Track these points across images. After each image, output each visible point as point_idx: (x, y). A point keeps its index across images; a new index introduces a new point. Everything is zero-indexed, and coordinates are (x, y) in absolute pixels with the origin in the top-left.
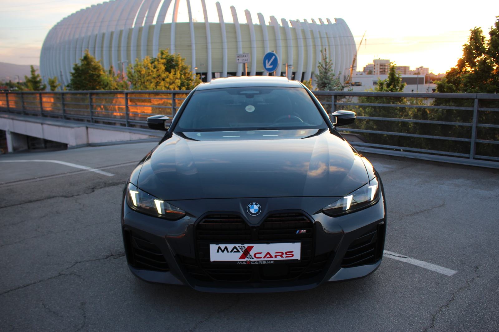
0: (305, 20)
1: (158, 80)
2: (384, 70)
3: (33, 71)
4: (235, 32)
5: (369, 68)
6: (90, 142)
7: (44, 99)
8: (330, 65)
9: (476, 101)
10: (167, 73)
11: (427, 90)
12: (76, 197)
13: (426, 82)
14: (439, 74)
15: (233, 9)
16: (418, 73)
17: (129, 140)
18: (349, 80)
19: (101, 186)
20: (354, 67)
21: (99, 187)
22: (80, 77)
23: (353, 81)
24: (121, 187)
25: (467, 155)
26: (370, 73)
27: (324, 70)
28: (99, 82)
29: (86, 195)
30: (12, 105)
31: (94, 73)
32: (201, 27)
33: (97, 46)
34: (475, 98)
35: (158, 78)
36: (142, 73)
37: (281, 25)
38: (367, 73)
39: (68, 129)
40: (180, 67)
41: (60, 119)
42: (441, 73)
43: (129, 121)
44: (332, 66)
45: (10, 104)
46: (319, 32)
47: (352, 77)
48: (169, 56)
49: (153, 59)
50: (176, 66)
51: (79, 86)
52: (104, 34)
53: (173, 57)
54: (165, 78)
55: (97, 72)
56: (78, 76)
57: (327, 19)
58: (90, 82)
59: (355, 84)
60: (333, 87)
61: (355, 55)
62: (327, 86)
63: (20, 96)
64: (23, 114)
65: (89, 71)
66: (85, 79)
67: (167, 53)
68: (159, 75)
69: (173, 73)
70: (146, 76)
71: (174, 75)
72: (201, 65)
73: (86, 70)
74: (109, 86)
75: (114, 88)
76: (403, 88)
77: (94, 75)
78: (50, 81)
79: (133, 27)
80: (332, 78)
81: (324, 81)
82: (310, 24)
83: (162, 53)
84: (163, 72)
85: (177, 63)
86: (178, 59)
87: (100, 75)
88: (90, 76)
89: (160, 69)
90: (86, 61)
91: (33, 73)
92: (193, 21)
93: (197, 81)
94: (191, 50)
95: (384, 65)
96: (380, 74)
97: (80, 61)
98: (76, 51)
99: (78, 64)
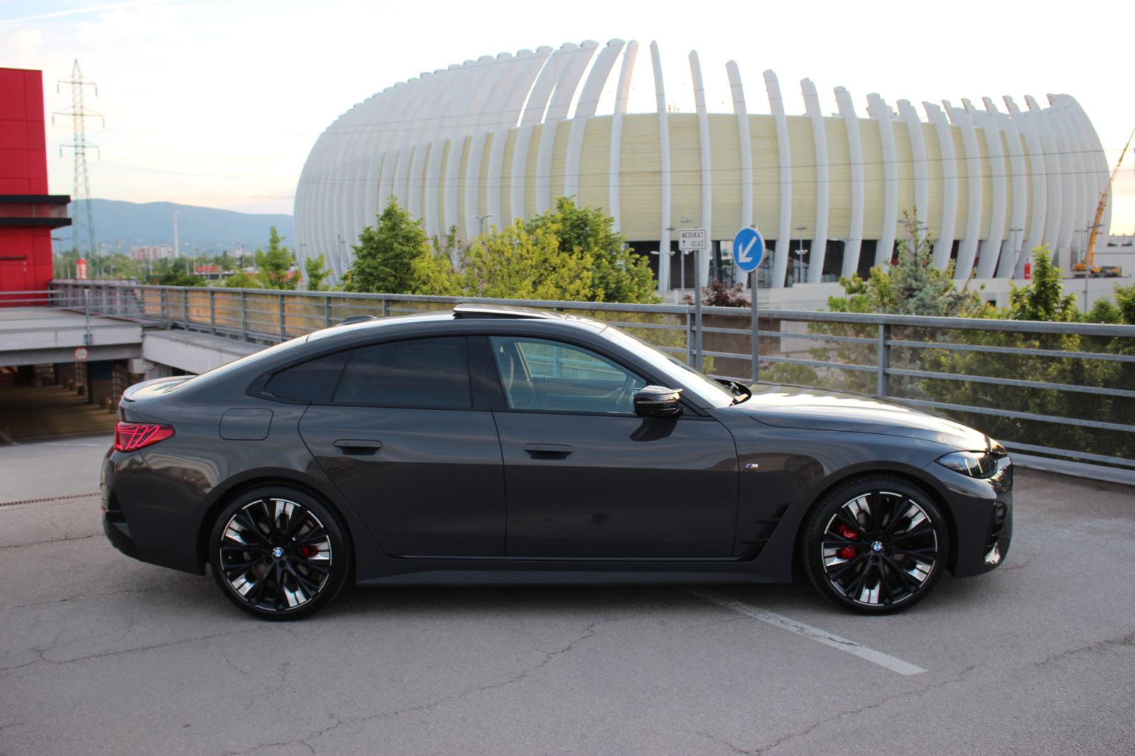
0: (966, 102)
3: (274, 240)
4: (776, 138)
7: (290, 309)
10: (565, 255)
18: (1083, 262)
22: (374, 257)
23: (1097, 264)
30: (221, 320)
31: (406, 249)
32: (689, 125)
33: (428, 176)
35: (543, 267)
40: (602, 239)
45: (218, 315)
46: (1003, 133)
47: (1093, 254)
48: (576, 211)
49: (538, 218)
50: (590, 236)
51: (371, 278)
52: (447, 143)
53: (586, 215)
54: (559, 267)
55: (413, 246)
56: (369, 254)
57: (1026, 97)
58: (396, 270)
59: (1102, 271)
60: (930, 298)
61: (1103, 192)
62: (915, 296)
63: (240, 298)
64: (243, 339)
65: (395, 245)
66: (385, 263)
67: (573, 204)
68: (545, 261)
69: (578, 255)
70: (514, 261)
71: (578, 261)
72: (682, 222)
73: (388, 242)
74: (430, 284)
75: (441, 287)
76: (1069, 307)
77: (406, 254)
78: (309, 262)
79: (519, 125)
80: (929, 278)
81: (911, 285)
82: (981, 112)
83: (561, 206)
84: (555, 252)
85: (594, 228)
86: (597, 219)
87: (420, 253)
88: (397, 256)
89: (549, 246)
90: (390, 219)
91: (275, 245)
92: (667, 111)
93: (640, 272)
94: (661, 185)
97: (376, 219)
98: (379, 185)
99: (372, 227)
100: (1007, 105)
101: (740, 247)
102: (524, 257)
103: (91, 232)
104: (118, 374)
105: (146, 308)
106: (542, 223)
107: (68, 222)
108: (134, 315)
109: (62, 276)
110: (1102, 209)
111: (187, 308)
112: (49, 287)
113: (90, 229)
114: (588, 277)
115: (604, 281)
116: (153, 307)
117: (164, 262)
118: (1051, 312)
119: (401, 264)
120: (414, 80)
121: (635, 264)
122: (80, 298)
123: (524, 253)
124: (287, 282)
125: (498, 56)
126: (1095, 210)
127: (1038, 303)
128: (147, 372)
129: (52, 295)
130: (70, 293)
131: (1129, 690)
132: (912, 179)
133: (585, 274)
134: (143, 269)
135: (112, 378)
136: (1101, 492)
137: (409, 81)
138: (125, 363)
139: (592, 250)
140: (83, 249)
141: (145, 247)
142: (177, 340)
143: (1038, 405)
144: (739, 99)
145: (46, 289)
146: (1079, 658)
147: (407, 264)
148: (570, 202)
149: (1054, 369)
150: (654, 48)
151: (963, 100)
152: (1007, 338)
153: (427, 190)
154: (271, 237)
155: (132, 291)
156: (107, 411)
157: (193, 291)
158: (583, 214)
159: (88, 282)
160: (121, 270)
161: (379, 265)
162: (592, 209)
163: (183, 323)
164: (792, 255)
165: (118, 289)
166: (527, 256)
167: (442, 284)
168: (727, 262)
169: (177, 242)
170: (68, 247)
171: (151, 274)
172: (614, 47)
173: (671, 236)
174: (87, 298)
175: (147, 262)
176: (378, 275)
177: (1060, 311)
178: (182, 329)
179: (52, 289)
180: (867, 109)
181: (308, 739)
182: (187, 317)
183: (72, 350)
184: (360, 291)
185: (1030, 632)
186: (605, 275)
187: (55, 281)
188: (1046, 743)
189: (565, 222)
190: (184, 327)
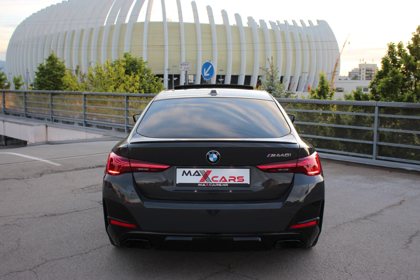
1: (118, 82)
2: (370, 75)
4: (211, 33)
5: (355, 73)
6: (49, 140)
8: (276, 73)
9: (377, 108)
10: (128, 76)
12: (26, 179)
15: (209, 9)
17: (85, 139)
19: (48, 173)
20: (335, 72)
21: (46, 173)
22: (44, 76)
23: (335, 87)
24: (65, 174)
25: (370, 156)
26: (355, 78)
27: (271, 78)
28: (62, 83)
29: (34, 178)
31: (59, 73)
32: (176, 27)
33: (66, 44)
34: (376, 105)
35: (118, 81)
36: (103, 75)
37: (260, 26)
38: (352, 78)
39: (28, 127)
40: (143, 70)
41: (21, 117)
43: (86, 120)
44: (278, 73)
46: (300, 34)
47: (333, 83)
48: (132, 58)
49: (116, 61)
50: (138, 69)
51: (43, 86)
52: (74, 32)
53: (136, 60)
54: (125, 81)
55: (62, 72)
56: (42, 75)
57: (308, 20)
58: (54, 82)
59: (337, 90)
60: (278, 93)
61: (337, 59)
62: (272, 93)
65: (54, 71)
66: (49, 79)
68: (119, 78)
69: (133, 76)
70: (106, 78)
71: (133, 78)
72: (173, 67)
73: (50, 70)
74: (70, 87)
75: (75, 89)
76: (333, 96)
77: (58, 75)
78: (15, 79)
79: (105, 24)
80: (277, 85)
81: (270, 88)
82: (291, 26)
83: (125, 56)
84: (123, 74)
85: (139, 65)
86: (140, 62)
87: (65, 75)
88: (54, 76)
89: (121, 72)
90: (51, 61)
92: (167, 21)
93: (159, 84)
94: (164, 51)
95: (370, 70)
96: (366, 80)
97: (45, 61)
98: (44, 48)
99: (43, 64)
100: (301, 23)
101: (205, 70)
102: (110, 77)
106: (118, 62)
114: (137, 85)
115: (144, 87)
118: (326, 98)
119: (56, 79)
120: (60, 4)
121: (156, 81)
123: (110, 74)
124: (5, 87)
126: (334, 66)
127: (321, 94)
131: (368, 235)
133: (136, 84)
136: (348, 166)
139: (139, 74)
143: (323, 133)
144: (196, 17)
146: (348, 225)
147: (59, 80)
148: (129, 54)
149: (329, 119)
151: (285, 21)
152: (310, 108)
153: (65, 50)
158: (135, 60)
161: (47, 80)
162: (139, 58)
164: (217, 81)
166: (112, 76)
167: (75, 87)
173: (168, 73)
176: (46, 84)
177: (329, 98)
180: (247, 23)
181: (33, 268)
184: (39, 90)
185: (329, 216)
186: (144, 85)
188: (341, 256)
189: (127, 63)
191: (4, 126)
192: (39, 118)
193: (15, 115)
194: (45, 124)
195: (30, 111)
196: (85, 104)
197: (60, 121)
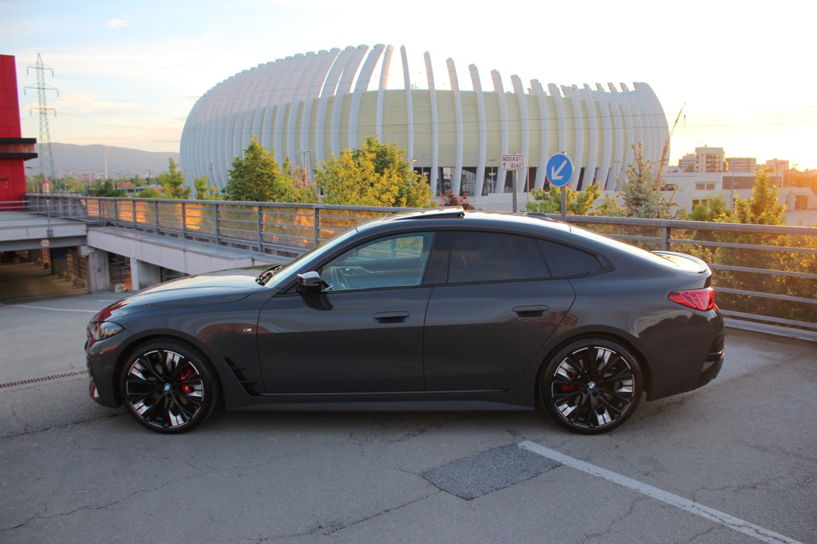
0: (586, 86)
1: (363, 186)
2: (712, 164)
3: (172, 167)
4: (476, 105)
5: (689, 161)
7: (188, 212)
8: (647, 169)
10: (378, 175)
11: (787, 197)
13: (785, 185)
14: (807, 170)
15: (473, 69)
16: (771, 170)
20: (664, 160)
22: (243, 177)
23: (664, 183)
26: (690, 169)
27: (637, 178)
28: (271, 186)
30: (141, 219)
31: (264, 171)
32: (424, 97)
33: (264, 126)
35: (364, 183)
36: (340, 175)
37: (549, 94)
38: (685, 168)
40: (397, 164)
41: (211, 243)
42: (810, 169)
44: (650, 170)
45: (138, 216)
46: (609, 104)
47: (661, 177)
48: (379, 146)
49: (354, 150)
50: (390, 162)
51: (241, 191)
52: (275, 107)
53: (386, 149)
54: (375, 183)
55: (269, 170)
56: (239, 175)
57: (621, 83)
58: (258, 185)
59: (666, 187)
61: (667, 140)
63: (154, 205)
64: (156, 232)
65: (257, 169)
66: (250, 180)
67: (377, 141)
68: (366, 179)
69: (387, 175)
71: (388, 179)
73: (252, 167)
74: (287, 195)
78: (197, 181)
79: (320, 96)
82: (595, 92)
83: (369, 143)
84: (372, 173)
85: (391, 157)
86: (393, 152)
87: (274, 174)
88: (258, 176)
89: (368, 169)
90: (253, 152)
91: (172, 170)
92: (411, 88)
93: (422, 186)
94: (408, 133)
95: (713, 156)
96: (707, 171)
97: (243, 152)
98: (233, 133)
99: (241, 157)
100: (610, 88)
101: (553, 169)
103: (52, 163)
104: (71, 255)
105: (89, 212)
106: (361, 153)
107: (35, 156)
108: (81, 216)
109: (34, 191)
110: (666, 150)
111: (116, 212)
112: (23, 199)
113: (51, 161)
116: (93, 211)
117: (99, 182)
120: (255, 69)
121: (419, 181)
122: (44, 206)
124: (183, 194)
125: (307, 54)
128: (90, 255)
129: (26, 204)
130: (37, 202)
132: (557, 130)
133: (394, 187)
134: (85, 186)
135: (67, 257)
137: (251, 69)
138: (75, 249)
140: (47, 174)
141: (86, 172)
142: (110, 234)
144: (454, 81)
145: (21, 200)
148: (375, 140)
150: (403, 50)
151: (585, 85)
154: (169, 165)
155: (79, 201)
156: (64, 279)
157: (120, 200)
158: (384, 148)
159: (49, 195)
160: (71, 187)
161: (246, 182)
162: (389, 145)
163: (114, 222)
164: (487, 176)
165: (70, 199)
168: (448, 181)
169: (106, 169)
170: (37, 172)
171: (91, 189)
172: (378, 48)
174: (48, 205)
175: (88, 182)
176: (246, 189)
178: (114, 225)
179: (25, 200)
180: (529, 90)
182: (117, 218)
183: (39, 240)
184: (234, 200)
187: (27, 194)
190: (115, 224)
191: (185, 258)
192: (239, 246)
193: (201, 240)
194: (251, 256)
195: (225, 234)
196: (317, 225)
197: (274, 251)
